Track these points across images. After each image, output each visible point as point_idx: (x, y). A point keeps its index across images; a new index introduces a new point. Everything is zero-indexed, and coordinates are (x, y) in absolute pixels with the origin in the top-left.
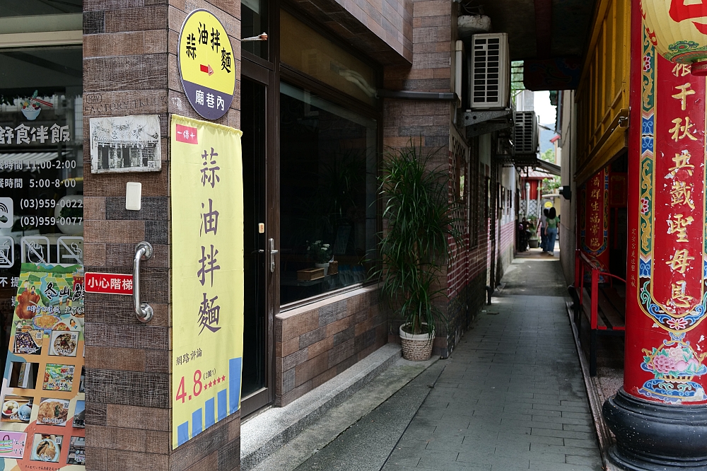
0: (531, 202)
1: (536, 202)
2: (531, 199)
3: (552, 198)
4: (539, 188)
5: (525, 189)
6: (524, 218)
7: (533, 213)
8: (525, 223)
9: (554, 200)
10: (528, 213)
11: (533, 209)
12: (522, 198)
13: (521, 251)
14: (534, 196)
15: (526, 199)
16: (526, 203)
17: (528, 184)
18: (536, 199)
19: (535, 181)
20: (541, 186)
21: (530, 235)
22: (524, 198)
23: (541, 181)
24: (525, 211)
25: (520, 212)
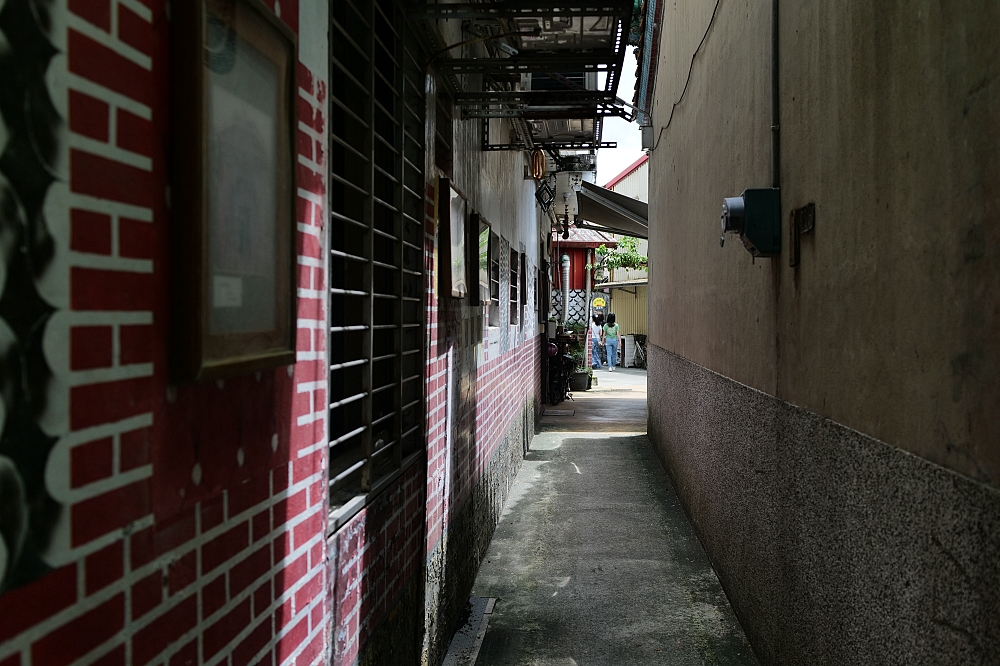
0: (573, 294)
1: (582, 294)
2: (572, 288)
3: (607, 290)
4: (589, 266)
5: (562, 268)
6: (559, 329)
7: (576, 317)
8: (561, 338)
9: (610, 293)
10: (567, 317)
11: (578, 308)
12: (556, 287)
13: (554, 404)
14: (580, 283)
15: (563, 290)
16: (564, 297)
17: (566, 257)
18: (584, 288)
19: (582, 251)
20: (592, 263)
21: (573, 364)
22: (559, 285)
23: (593, 250)
24: (561, 313)
25: (550, 316)
